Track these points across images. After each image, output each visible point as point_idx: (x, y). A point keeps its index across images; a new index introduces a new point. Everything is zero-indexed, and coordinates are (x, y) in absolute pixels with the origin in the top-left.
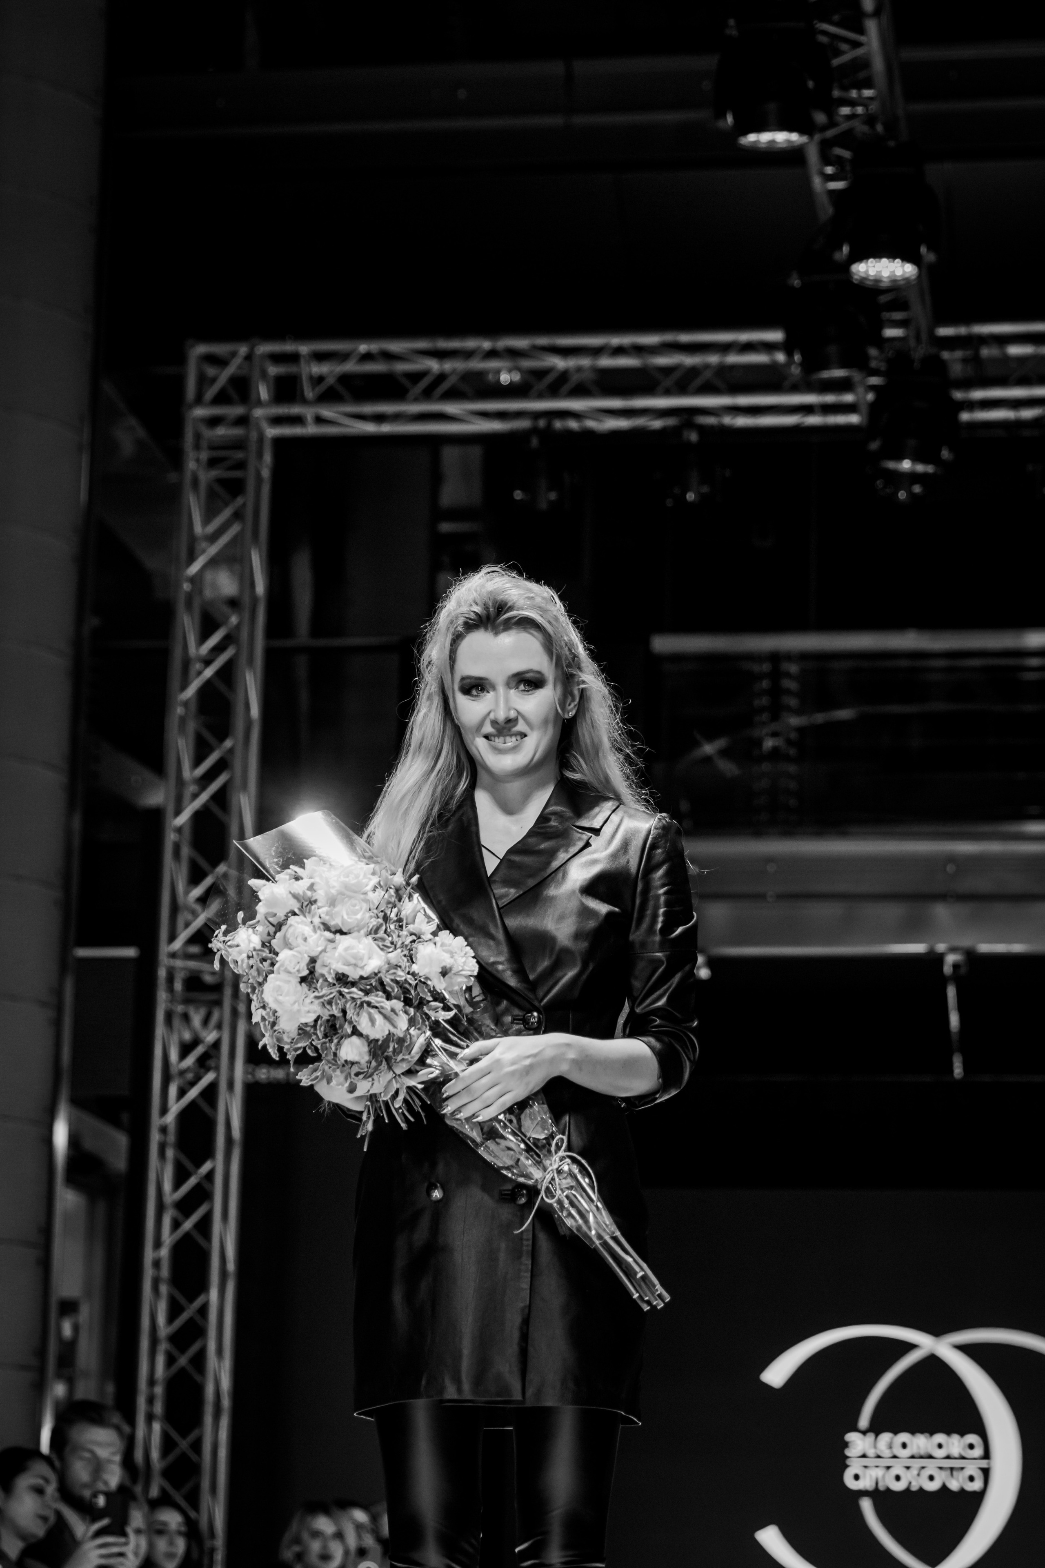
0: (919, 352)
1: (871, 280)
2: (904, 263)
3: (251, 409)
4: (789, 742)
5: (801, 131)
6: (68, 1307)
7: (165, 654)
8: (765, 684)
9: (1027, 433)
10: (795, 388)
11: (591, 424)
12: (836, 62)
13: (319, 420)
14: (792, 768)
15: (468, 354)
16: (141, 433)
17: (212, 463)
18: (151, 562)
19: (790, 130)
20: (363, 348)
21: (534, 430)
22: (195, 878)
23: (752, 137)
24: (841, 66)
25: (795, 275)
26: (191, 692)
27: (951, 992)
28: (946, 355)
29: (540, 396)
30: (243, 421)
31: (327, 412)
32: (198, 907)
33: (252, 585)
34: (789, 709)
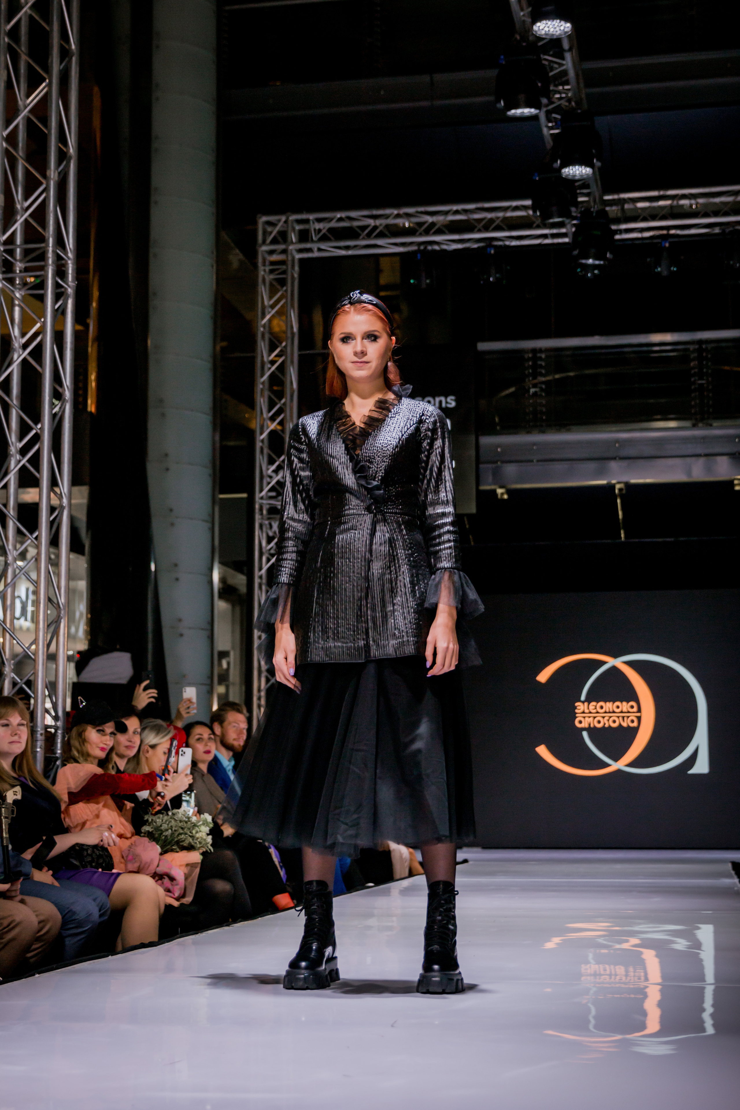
0: (595, 208)
1: (571, 176)
2: (586, 167)
3: (288, 246)
4: (542, 390)
5: (536, 108)
6: (223, 654)
7: (253, 359)
8: (531, 363)
10: (538, 227)
11: (445, 247)
12: (551, 74)
13: (320, 250)
14: (544, 402)
15: (387, 217)
16: (241, 256)
17: (272, 271)
18: (248, 316)
19: (531, 107)
20: (339, 215)
21: (419, 250)
22: (271, 462)
23: (513, 111)
24: (554, 76)
25: (536, 174)
26: (266, 377)
27: (619, 501)
28: (608, 208)
29: (421, 235)
30: (284, 252)
31: (323, 246)
32: (274, 475)
33: (292, 327)
34: (541, 374)
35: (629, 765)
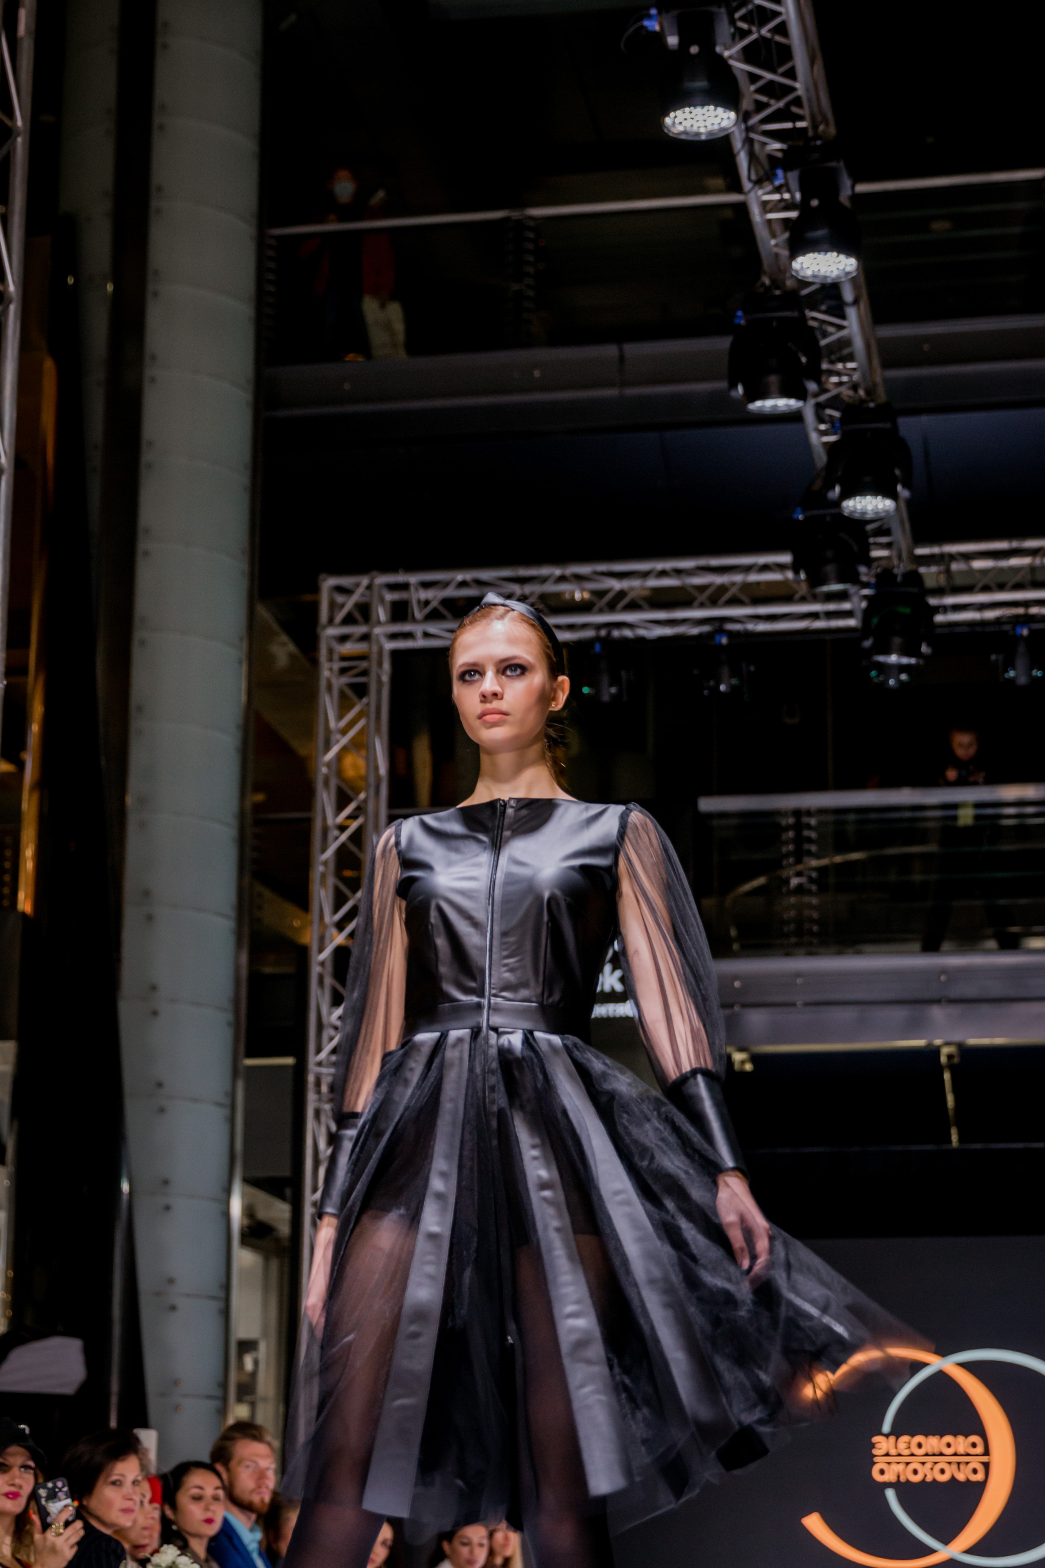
0: (900, 570)
1: (859, 513)
2: (885, 499)
3: (372, 628)
4: (811, 880)
5: (798, 398)
6: (246, 1346)
7: (308, 822)
8: (791, 834)
9: (989, 629)
10: (803, 600)
11: (642, 632)
12: (823, 342)
13: (426, 635)
14: (814, 901)
15: (544, 580)
16: (292, 647)
17: (343, 671)
19: (789, 396)
20: (460, 577)
21: (598, 639)
23: (758, 404)
24: (828, 345)
25: (799, 510)
26: (330, 852)
27: (947, 1076)
28: (922, 570)
29: (601, 611)
30: (365, 637)
31: (432, 629)
33: (377, 768)
34: (809, 853)
35: (970, 1551)
